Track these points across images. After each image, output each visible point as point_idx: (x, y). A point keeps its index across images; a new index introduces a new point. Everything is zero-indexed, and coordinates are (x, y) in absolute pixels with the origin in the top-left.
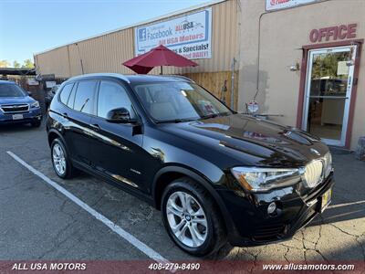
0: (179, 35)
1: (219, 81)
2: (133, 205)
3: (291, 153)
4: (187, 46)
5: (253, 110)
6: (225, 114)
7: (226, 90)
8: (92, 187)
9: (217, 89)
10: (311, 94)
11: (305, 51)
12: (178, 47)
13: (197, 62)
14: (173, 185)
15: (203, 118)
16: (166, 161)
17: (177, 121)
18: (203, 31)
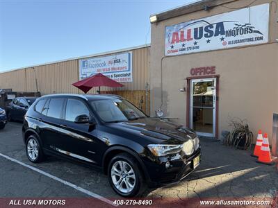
0: (111, 66)
1: (138, 96)
2: (86, 176)
3: (180, 138)
4: (116, 74)
5: (160, 115)
6: (143, 117)
7: (142, 102)
8: (57, 167)
9: (137, 102)
10: (194, 105)
11: (189, 80)
12: (110, 74)
13: (123, 84)
14: (115, 158)
15: (130, 120)
16: (110, 144)
17: (117, 122)
18: (127, 65)
